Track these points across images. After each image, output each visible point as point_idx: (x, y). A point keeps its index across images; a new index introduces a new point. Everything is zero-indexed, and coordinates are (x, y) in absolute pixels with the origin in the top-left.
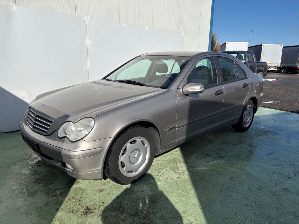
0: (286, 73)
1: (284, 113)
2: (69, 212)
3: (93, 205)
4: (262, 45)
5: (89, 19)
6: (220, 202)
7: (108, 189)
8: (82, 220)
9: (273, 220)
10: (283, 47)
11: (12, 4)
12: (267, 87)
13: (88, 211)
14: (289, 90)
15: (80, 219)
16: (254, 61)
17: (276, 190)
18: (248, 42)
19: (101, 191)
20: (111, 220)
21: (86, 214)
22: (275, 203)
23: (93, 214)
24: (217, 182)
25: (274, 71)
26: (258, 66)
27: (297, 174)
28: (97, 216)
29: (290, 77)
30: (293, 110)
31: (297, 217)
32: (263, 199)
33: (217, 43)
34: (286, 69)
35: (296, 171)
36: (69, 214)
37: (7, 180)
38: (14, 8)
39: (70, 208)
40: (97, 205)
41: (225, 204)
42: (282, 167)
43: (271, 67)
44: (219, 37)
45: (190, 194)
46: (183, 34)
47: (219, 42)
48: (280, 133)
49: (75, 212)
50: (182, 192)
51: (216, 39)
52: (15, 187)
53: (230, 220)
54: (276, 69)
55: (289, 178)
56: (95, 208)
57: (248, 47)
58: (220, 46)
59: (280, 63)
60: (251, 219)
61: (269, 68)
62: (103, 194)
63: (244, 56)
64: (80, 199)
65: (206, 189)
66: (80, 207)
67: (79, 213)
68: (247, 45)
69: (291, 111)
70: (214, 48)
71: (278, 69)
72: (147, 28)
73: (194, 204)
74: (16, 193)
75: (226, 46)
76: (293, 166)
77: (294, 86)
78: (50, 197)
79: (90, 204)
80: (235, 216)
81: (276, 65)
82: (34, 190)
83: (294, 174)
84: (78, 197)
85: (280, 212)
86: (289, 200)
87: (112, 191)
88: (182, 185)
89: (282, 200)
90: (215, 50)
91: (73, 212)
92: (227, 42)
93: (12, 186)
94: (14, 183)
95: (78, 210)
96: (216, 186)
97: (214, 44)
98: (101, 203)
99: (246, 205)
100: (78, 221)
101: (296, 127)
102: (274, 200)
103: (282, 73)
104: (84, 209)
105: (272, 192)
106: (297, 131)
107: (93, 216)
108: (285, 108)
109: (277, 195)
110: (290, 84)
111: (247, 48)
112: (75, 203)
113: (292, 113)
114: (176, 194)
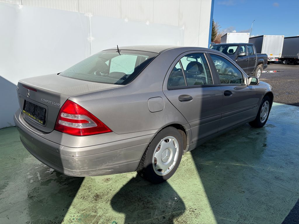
0: (287, 64)
1: (282, 105)
2: (80, 198)
3: (101, 192)
4: (263, 36)
5: (91, 16)
6: (216, 189)
7: (114, 178)
8: (93, 205)
9: (263, 205)
10: (285, 38)
11: (18, 3)
12: (267, 79)
13: (97, 197)
14: (289, 82)
15: (91, 204)
16: (254, 53)
17: (268, 178)
18: (249, 33)
19: (108, 180)
20: (119, 204)
21: (96, 200)
22: (266, 190)
23: (102, 200)
24: (214, 171)
25: (275, 62)
26: (258, 58)
27: (289, 164)
28: (106, 201)
29: (291, 68)
30: (291, 103)
31: (285, 201)
32: (255, 186)
33: (218, 34)
34: (287, 60)
35: (288, 161)
36: (81, 200)
37: (21, 170)
38: (21, 7)
39: (81, 195)
40: (105, 192)
41: (220, 191)
42: (275, 157)
43: (272, 58)
44: (220, 27)
45: (189, 182)
46: (183, 28)
47: (220, 32)
48: (276, 126)
49: (86, 198)
50: (182, 180)
51: (218, 30)
52: (30, 177)
53: (224, 205)
54: (277, 60)
55: (281, 167)
56: (103, 195)
57: (250, 38)
58: (221, 37)
59: (281, 55)
60: (243, 204)
61: (271, 59)
62: (110, 182)
63: (244, 49)
64: (90, 187)
65: (204, 177)
66: (90, 194)
67: (90, 199)
68: (249, 35)
69: (289, 103)
70: (215, 39)
71: (279, 60)
72: (148, 23)
73: (192, 191)
74: (31, 182)
75: (227, 38)
76: (286, 156)
77: (293, 78)
78: (62, 185)
79: (99, 191)
80: (229, 201)
81: (277, 56)
82: (48, 179)
83: (286, 164)
84: (88, 185)
85: (270, 198)
86: (279, 187)
87: (118, 180)
88: (182, 174)
89: (273, 187)
90: (216, 42)
91: (84, 198)
92: (228, 34)
93: (27, 175)
94: (28, 173)
95: (88, 196)
96: (213, 175)
97: (215, 35)
98: (109, 190)
99: (240, 191)
100: (89, 205)
101: (292, 120)
102: (265, 187)
103: (283, 64)
104: (93, 195)
105: (264, 180)
106: (292, 124)
107: (102, 202)
108: (283, 100)
109: (268, 183)
110: (290, 76)
111: (248, 39)
112: (85, 190)
113: (290, 106)
114: (176, 183)
